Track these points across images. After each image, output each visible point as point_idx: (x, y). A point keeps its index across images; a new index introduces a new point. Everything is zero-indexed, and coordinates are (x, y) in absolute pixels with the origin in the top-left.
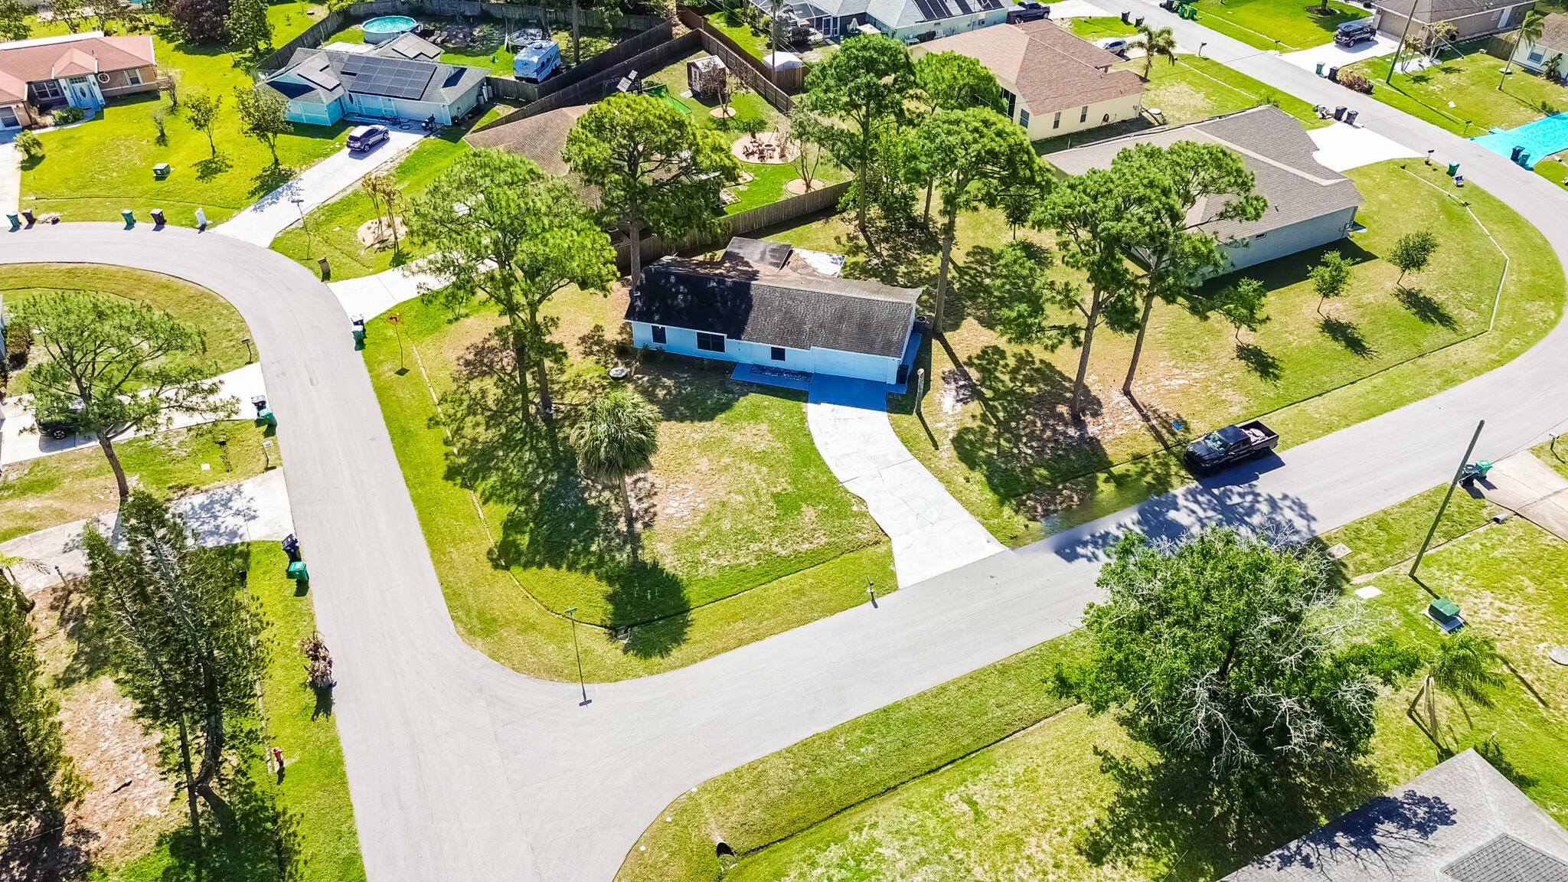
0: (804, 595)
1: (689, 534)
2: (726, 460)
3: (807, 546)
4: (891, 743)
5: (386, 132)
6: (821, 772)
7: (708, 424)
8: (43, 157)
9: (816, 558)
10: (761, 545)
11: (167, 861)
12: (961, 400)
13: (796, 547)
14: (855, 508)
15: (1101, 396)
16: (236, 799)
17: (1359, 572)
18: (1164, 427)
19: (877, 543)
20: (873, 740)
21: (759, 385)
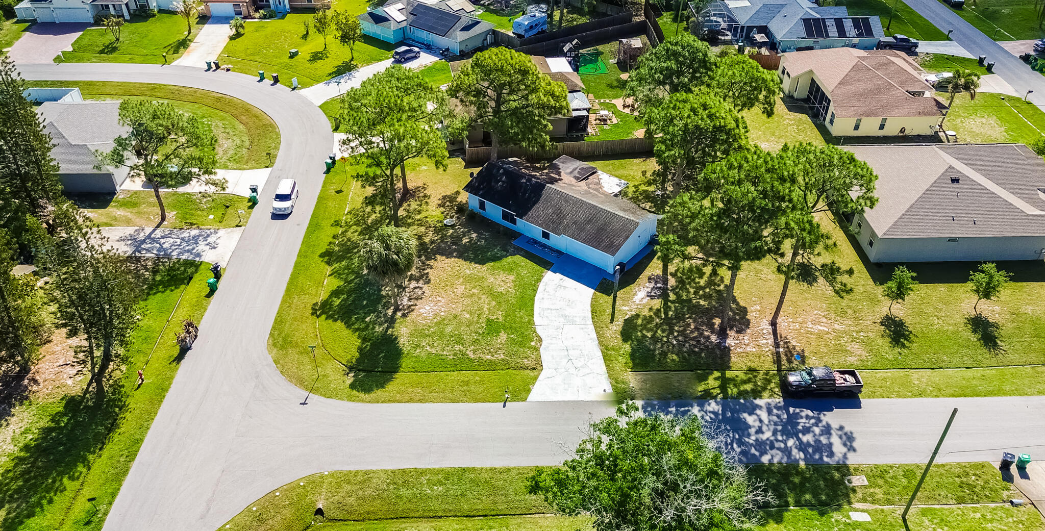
0: (467, 385)
1: (424, 328)
2: (475, 291)
3: (489, 357)
4: (455, 489)
5: (419, 53)
6: (403, 491)
7: (479, 267)
8: (243, 34)
9: (490, 366)
10: (461, 347)
11: (61, 409)
12: (650, 296)
13: (482, 355)
14: (533, 343)
15: (753, 322)
16: (111, 390)
17: (864, 500)
18: (786, 355)
19: (534, 369)
20: (445, 484)
21: (526, 252)
